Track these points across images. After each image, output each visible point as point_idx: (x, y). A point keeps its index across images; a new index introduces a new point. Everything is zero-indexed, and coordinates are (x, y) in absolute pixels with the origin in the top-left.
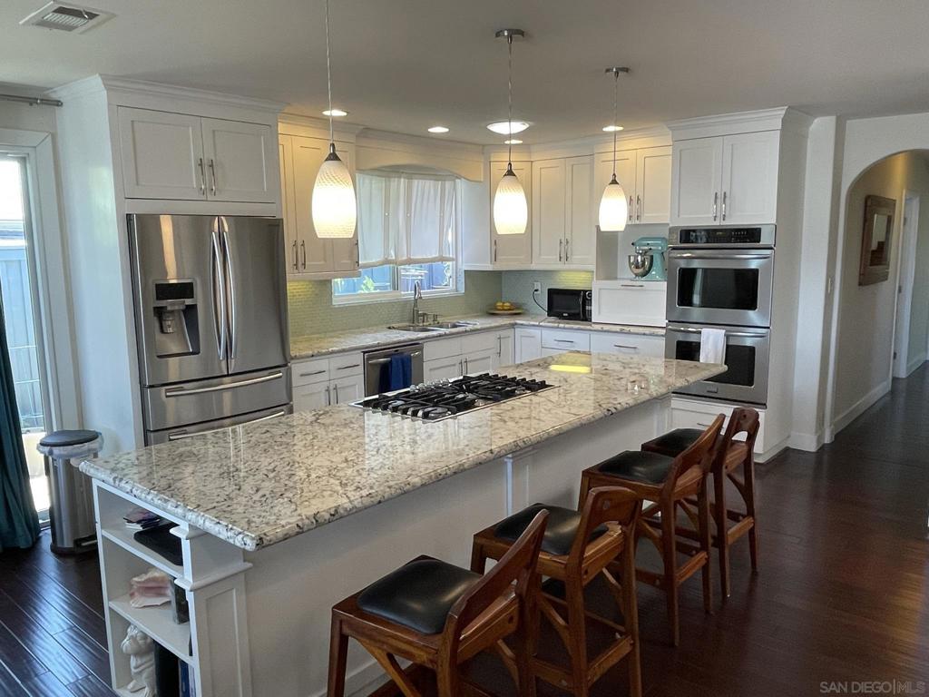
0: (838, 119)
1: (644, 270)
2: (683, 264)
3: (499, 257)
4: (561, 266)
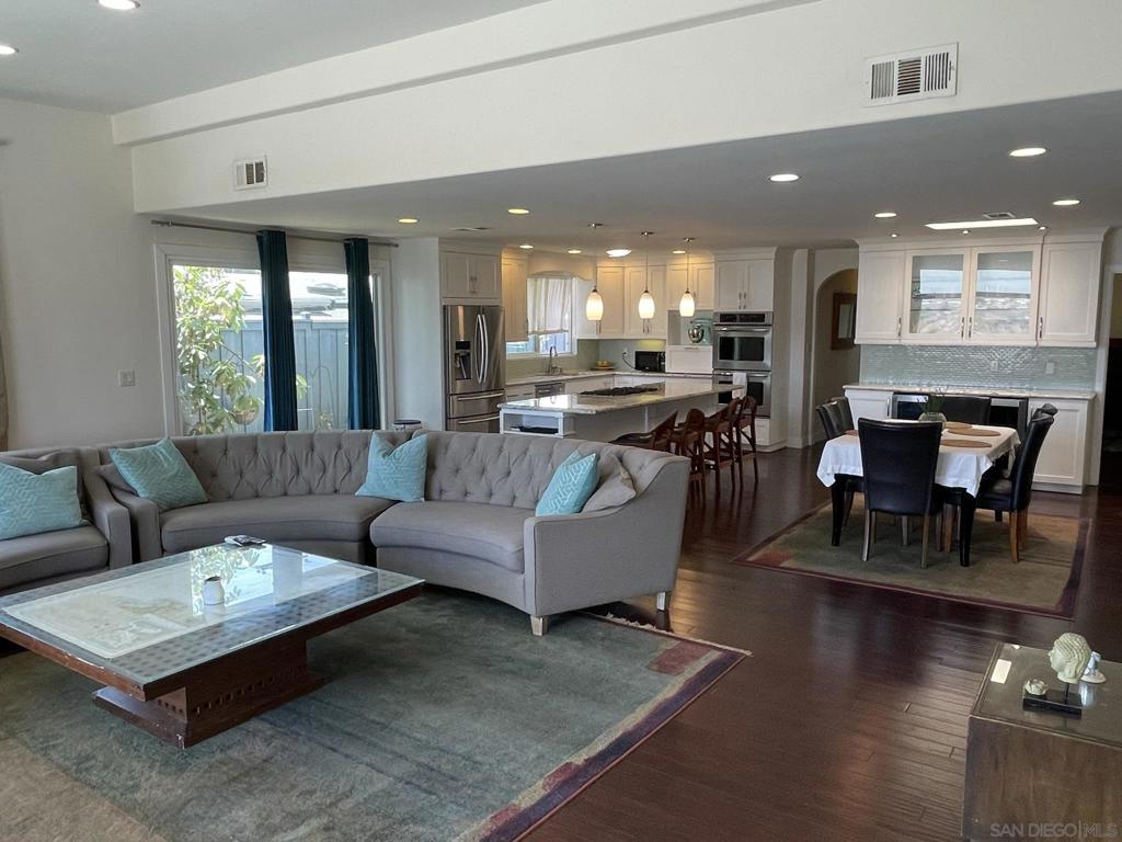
0: (809, 251)
1: (698, 338)
2: (723, 335)
3: (603, 330)
4: (644, 336)
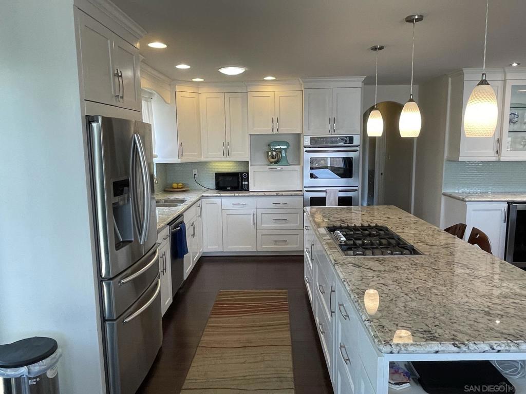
1: (277, 160)
3: (183, 154)
4: (223, 159)
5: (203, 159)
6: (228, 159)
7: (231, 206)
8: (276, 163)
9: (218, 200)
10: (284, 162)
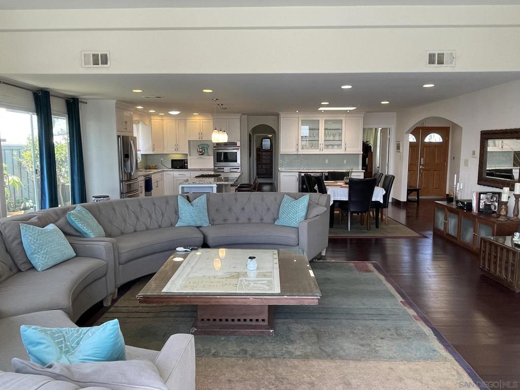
1: (202, 153)
2: (217, 151)
3: (155, 149)
4: (175, 152)
5: (165, 153)
6: (177, 152)
7: (178, 176)
8: (202, 155)
9: (172, 173)
10: (206, 154)
